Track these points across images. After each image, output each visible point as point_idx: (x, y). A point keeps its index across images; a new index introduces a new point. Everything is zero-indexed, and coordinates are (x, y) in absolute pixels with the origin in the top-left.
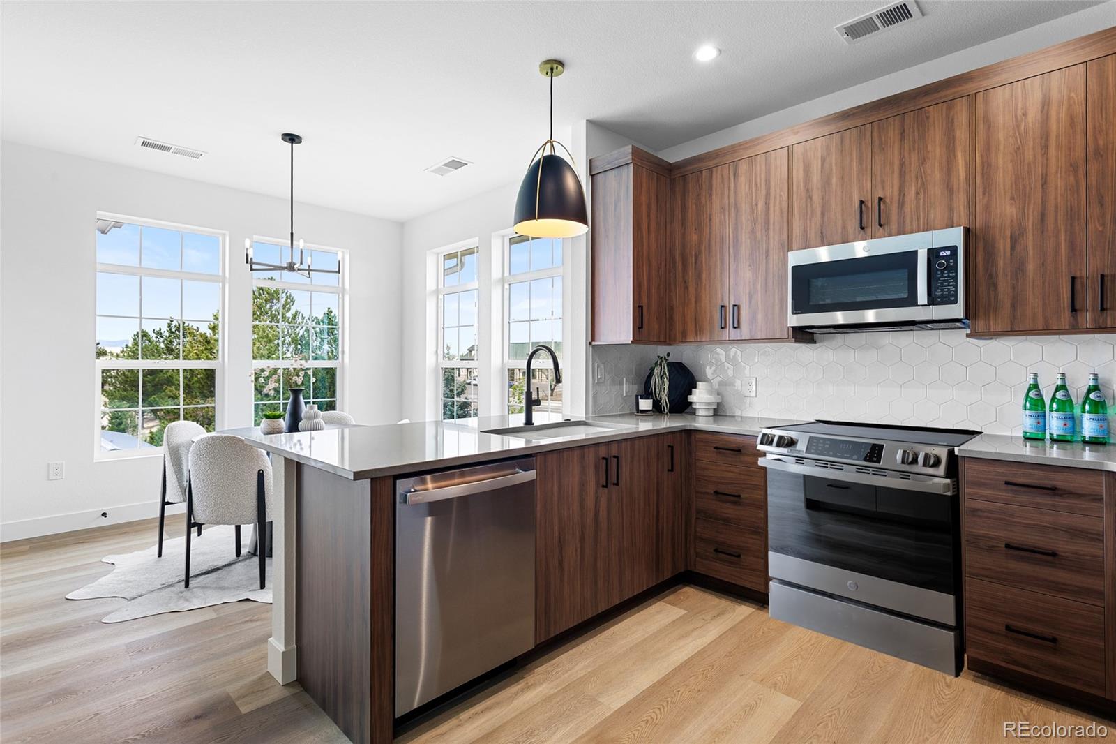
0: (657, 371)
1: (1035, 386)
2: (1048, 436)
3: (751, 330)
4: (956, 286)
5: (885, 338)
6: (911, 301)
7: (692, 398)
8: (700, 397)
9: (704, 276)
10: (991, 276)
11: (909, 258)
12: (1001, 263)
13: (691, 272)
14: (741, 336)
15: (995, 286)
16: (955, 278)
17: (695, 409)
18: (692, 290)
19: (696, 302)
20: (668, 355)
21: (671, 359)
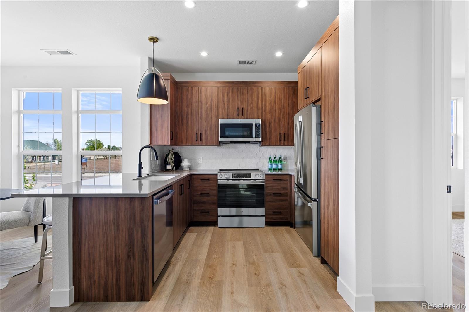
0: (170, 155)
1: (270, 158)
2: (273, 169)
3: (206, 142)
4: (260, 133)
5: (239, 145)
6: (251, 136)
7: (182, 164)
8: (185, 163)
9: (189, 123)
10: (266, 132)
11: (251, 125)
12: (268, 129)
13: (184, 121)
14: (203, 144)
15: (266, 134)
16: (260, 131)
17: (183, 168)
18: (185, 127)
19: (186, 131)
20: (173, 149)
21: (174, 151)
